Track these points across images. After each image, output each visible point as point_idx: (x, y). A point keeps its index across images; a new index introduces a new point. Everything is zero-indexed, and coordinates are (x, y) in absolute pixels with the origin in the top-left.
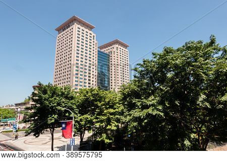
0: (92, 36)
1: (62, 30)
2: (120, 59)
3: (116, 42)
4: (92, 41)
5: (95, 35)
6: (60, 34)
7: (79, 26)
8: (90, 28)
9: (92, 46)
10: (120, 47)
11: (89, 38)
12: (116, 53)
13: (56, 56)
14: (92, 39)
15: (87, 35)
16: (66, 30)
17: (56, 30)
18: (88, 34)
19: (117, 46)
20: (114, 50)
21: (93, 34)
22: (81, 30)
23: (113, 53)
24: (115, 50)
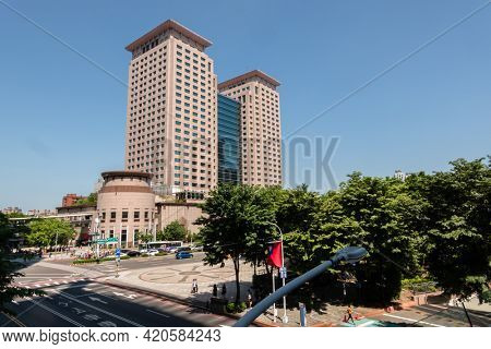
0: (206, 63)
1: (140, 51)
2: (262, 112)
3: (255, 76)
4: (206, 75)
5: (212, 61)
6: (138, 59)
7: (180, 42)
8: (202, 45)
9: (207, 85)
10: (261, 86)
11: (200, 68)
12: (254, 100)
13: (130, 105)
14: (206, 69)
15: (196, 62)
16: (151, 51)
17: (128, 48)
18: (199, 59)
19: (256, 83)
20: (250, 92)
21: (208, 60)
22: (183, 51)
23: (247, 98)
24: (252, 92)
